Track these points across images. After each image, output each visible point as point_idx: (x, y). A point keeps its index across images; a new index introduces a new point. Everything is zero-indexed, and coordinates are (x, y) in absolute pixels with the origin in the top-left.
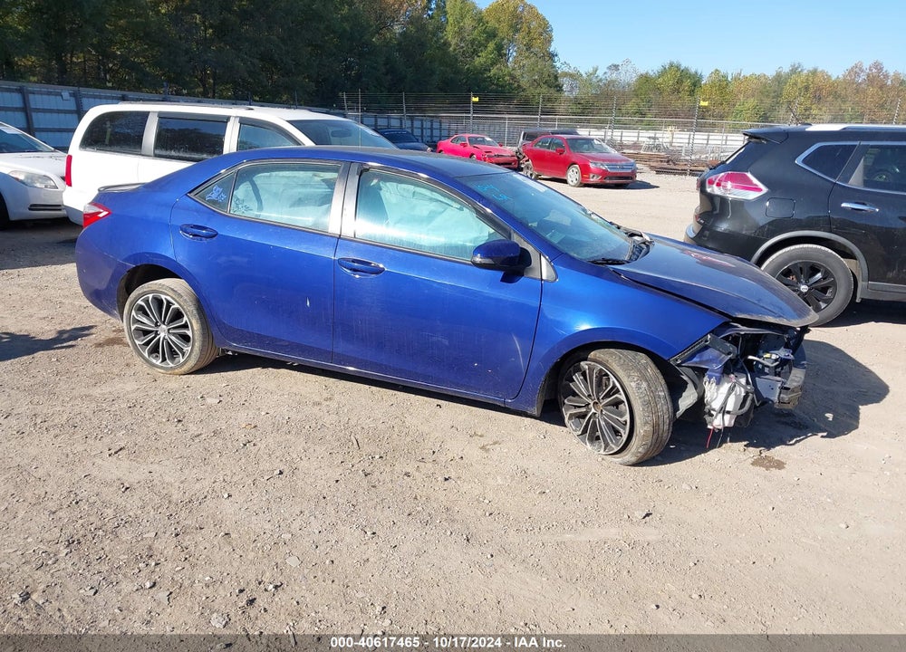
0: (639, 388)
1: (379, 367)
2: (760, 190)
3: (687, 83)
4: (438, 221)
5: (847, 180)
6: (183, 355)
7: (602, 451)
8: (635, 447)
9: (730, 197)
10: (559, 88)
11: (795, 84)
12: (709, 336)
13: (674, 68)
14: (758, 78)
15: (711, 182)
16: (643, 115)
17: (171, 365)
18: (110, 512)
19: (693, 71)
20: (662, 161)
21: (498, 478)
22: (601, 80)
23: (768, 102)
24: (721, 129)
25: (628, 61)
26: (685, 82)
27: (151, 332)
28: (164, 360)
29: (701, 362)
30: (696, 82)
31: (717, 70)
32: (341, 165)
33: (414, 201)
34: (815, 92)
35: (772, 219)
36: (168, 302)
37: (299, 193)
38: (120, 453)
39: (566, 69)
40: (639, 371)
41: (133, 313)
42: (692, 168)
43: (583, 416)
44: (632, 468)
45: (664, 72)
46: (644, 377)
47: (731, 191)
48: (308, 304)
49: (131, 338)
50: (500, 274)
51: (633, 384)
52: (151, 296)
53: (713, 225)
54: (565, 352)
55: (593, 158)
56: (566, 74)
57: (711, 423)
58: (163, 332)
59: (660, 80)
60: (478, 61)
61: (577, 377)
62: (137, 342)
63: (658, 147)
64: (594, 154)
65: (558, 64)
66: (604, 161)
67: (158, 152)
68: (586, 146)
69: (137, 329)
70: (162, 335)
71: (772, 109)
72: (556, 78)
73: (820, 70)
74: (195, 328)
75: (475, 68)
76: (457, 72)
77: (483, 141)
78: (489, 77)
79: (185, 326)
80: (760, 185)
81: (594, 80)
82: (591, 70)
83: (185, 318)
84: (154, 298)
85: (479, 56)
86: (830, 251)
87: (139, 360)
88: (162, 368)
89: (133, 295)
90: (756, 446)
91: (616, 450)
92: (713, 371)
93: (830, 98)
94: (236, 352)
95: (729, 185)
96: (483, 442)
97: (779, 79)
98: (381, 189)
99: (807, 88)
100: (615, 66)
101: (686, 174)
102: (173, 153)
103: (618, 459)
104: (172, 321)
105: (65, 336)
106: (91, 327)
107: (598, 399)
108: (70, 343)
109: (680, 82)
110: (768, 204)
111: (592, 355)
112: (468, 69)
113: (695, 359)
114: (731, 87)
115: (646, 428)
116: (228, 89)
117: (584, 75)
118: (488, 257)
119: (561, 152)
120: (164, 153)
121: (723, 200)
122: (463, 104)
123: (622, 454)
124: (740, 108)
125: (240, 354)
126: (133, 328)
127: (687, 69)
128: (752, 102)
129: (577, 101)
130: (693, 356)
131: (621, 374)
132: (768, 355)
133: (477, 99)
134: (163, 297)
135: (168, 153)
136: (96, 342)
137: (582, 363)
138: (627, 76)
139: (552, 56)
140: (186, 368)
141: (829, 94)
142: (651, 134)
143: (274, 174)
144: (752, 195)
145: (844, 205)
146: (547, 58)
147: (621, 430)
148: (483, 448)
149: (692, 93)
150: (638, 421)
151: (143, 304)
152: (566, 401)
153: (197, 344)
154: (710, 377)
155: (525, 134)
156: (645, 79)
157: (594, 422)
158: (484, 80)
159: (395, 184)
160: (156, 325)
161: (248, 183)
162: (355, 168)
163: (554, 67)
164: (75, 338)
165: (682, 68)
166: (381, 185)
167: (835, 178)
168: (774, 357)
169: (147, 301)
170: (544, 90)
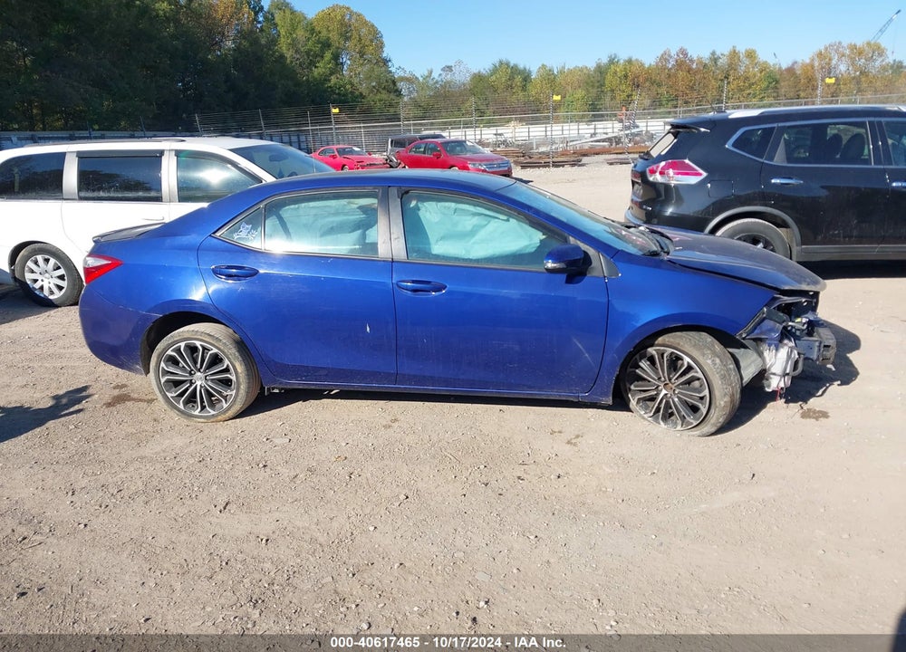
0: (715, 364)
1: (447, 382)
2: (700, 174)
3: (518, 79)
4: (482, 234)
5: (771, 159)
6: (226, 401)
7: (679, 428)
8: (714, 418)
9: (673, 183)
10: (398, 93)
11: (615, 73)
12: (765, 309)
13: (503, 65)
14: (581, 70)
15: (653, 172)
16: (482, 114)
17: (213, 412)
18: (268, 565)
19: (521, 67)
20: (518, 157)
21: (604, 467)
22: (437, 82)
23: (594, 91)
24: (557, 120)
25: (460, 62)
26: (515, 78)
27: (183, 382)
28: (203, 408)
29: (761, 333)
30: (526, 77)
31: (543, 65)
32: (379, 191)
33: (456, 218)
34: (634, 79)
35: (714, 200)
36: (204, 348)
37: (333, 222)
38: (228, 508)
39: (402, 74)
40: (709, 349)
41: (163, 364)
42: (555, 160)
43: (652, 399)
44: (709, 438)
45: (495, 70)
46: (715, 354)
47: (675, 179)
48: (368, 329)
49: (161, 391)
50: (564, 277)
51: (709, 361)
52: (182, 345)
53: (661, 211)
54: (637, 341)
55: (472, 160)
56: (402, 79)
57: (769, 386)
58: (199, 380)
59: (494, 78)
60: (316, 72)
61: (644, 364)
62: (169, 395)
63: (504, 142)
64: (468, 155)
65: (393, 69)
66: (481, 161)
67: (83, 194)
68: (458, 148)
69: (168, 381)
70: (199, 383)
71: (598, 98)
72: (394, 83)
73: (634, 59)
74: (239, 370)
75: (315, 79)
76: (298, 84)
77: (352, 152)
78: (330, 87)
79: (227, 370)
80: (701, 171)
81: (431, 82)
82: (426, 73)
83: (227, 362)
84: (187, 346)
85: (316, 67)
86: (767, 223)
87: (173, 414)
88: (201, 417)
89: (160, 346)
90: (796, 402)
91: (695, 424)
92: (772, 339)
93: (647, 84)
94: (282, 389)
95: (671, 172)
96: (565, 437)
97: (601, 70)
98: (419, 210)
99: (626, 76)
100: (448, 67)
101: (549, 166)
102: (102, 194)
103: (697, 432)
104: (210, 366)
105: (64, 401)
106: (85, 388)
107: (670, 380)
108: (76, 407)
109: (511, 78)
110: (709, 185)
111: (660, 340)
112: (307, 80)
113: (756, 331)
114: (558, 80)
115: (725, 400)
116: (58, 120)
117: (421, 79)
118: (559, 262)
119: (438, 156)
120: (90, 194)
121: (667, 187)
122: (324, 116)
123: (700, 427)
124: (570, 99)
125: (286, 390)
126: (163, 380)
127: (516, 66)
128: (580, 93)
129: (417, 105)
130: (755, 328)
131: (696, 354)
132: (799, 320)
133: (337, 110)
134: (198, 344)
135: (95, 194)
136: (104, 402)
137: (650, 350)
138: (462, 77)
139: (386, 62)
140: (231, 413)
141: (647, 80)
142: (493, 130)
143: (303, 205)
144: (693, 180)
145: (773, 181)
146: (381, 64)
147: (700, 405)
148: (569, 442)
149: (524, 88)
150: (717, 393)
151: (174, 354)
152: (632, 387)
153: (243, 387)
154: (770, 345)
155: (392, 142)
156: (479, 78)
157: (667, 403)
158: (325, 91)
159: (434, 203)
160: (191, 374)
161: (274, 217)
162: (394, 192)
163: (390, 72)
164: (79, 401)
165: (512, 65)
166: (420, 205)
167: (762, 158)
168: (804, 320)
169: (178, 351)
170: (384, 95)
